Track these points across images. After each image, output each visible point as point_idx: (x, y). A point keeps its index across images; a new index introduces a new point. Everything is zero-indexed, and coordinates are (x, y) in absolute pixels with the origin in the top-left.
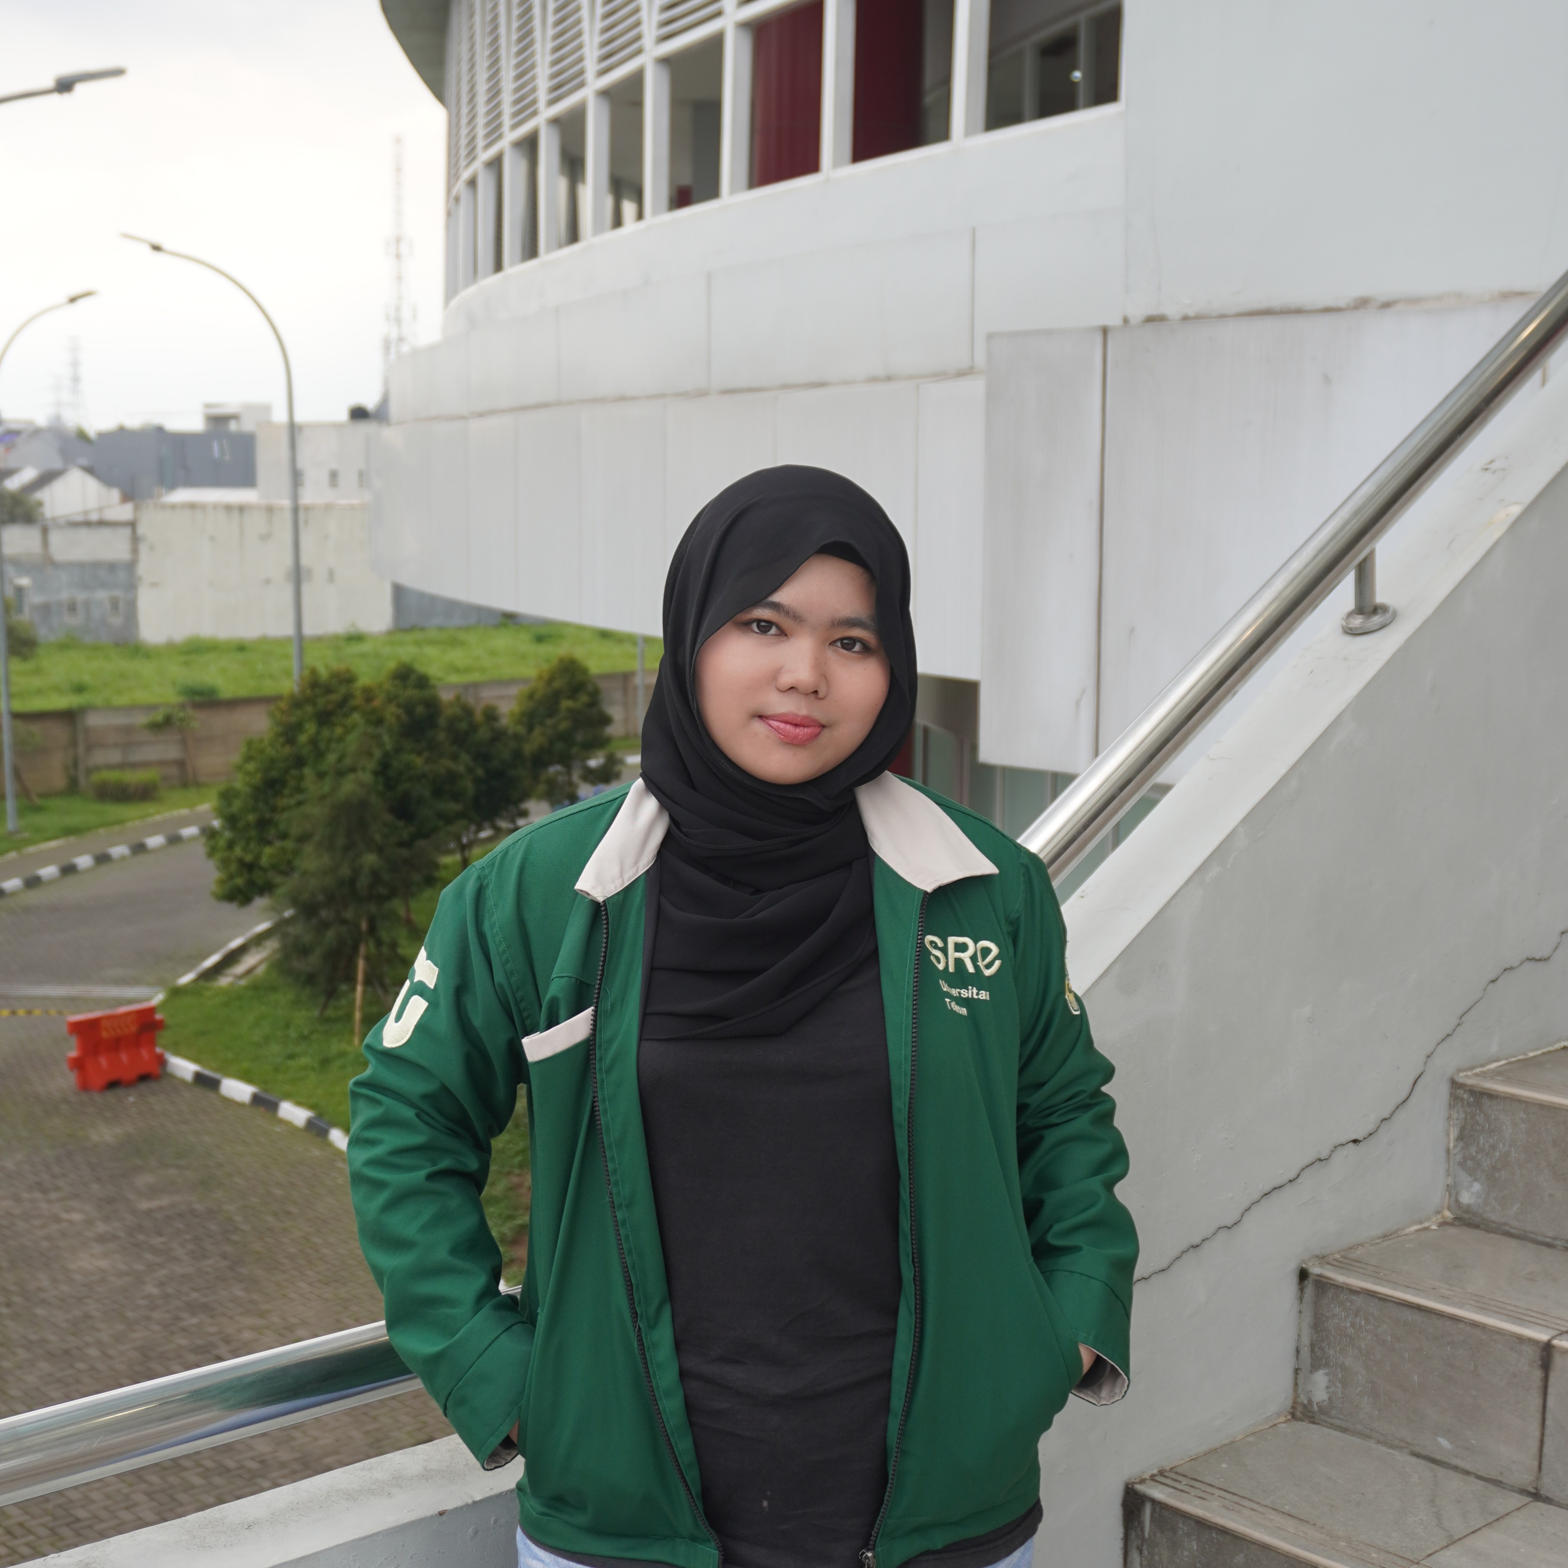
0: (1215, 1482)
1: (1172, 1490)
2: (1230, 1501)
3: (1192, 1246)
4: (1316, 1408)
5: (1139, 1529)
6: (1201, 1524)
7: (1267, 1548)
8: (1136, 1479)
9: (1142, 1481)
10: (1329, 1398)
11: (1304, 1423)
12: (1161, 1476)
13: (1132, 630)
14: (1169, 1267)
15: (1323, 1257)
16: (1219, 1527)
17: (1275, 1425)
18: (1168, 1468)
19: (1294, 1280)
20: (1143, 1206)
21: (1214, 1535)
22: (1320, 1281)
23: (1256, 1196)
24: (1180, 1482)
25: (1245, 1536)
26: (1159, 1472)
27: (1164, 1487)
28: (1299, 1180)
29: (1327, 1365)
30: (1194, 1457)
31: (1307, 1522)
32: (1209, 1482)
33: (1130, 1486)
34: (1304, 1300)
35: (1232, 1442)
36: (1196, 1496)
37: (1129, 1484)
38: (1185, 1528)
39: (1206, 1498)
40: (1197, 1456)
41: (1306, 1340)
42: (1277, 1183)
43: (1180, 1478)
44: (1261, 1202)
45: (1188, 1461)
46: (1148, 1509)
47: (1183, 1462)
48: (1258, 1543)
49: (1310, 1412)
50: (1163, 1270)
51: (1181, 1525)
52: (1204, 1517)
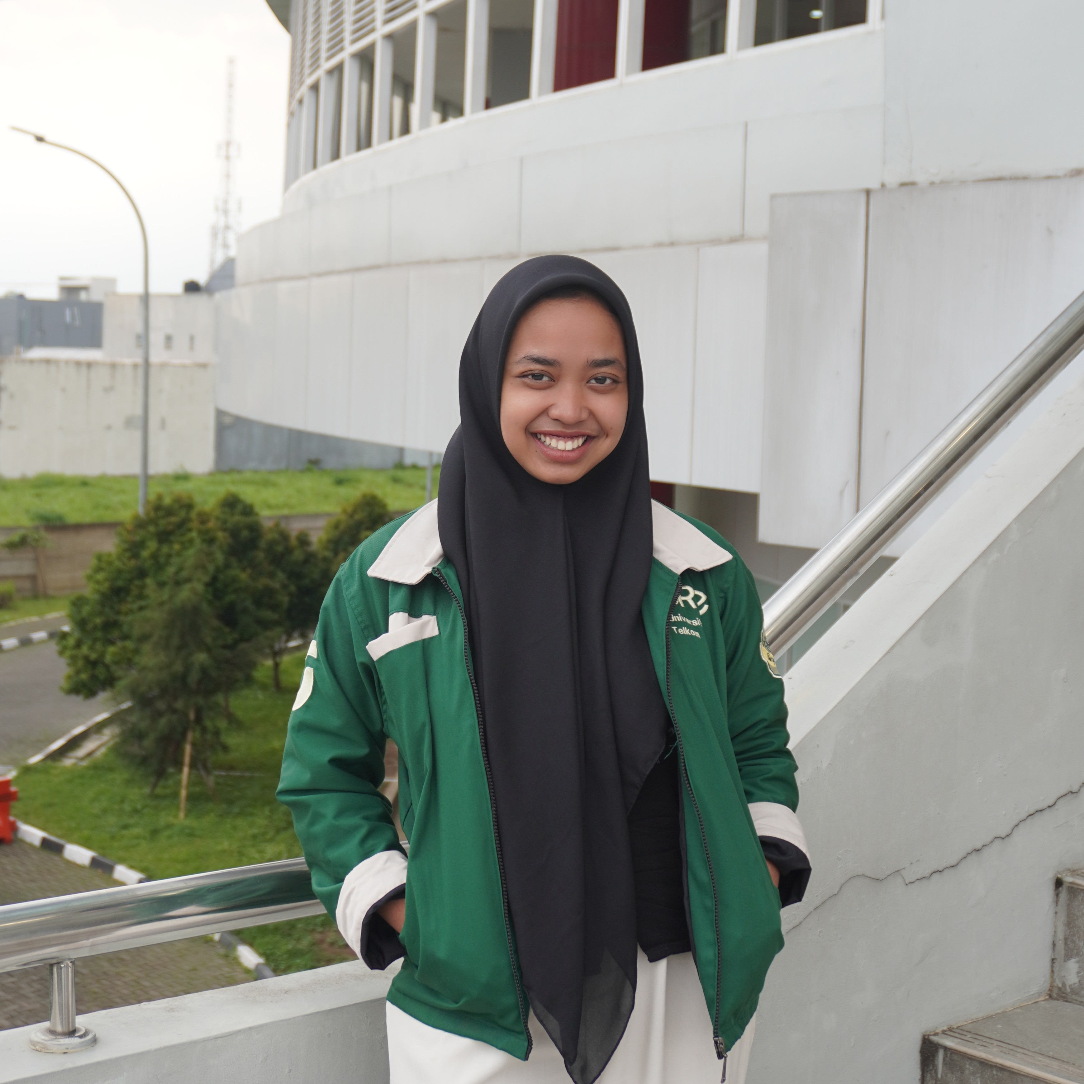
0: (993, 1036)
1: (960, 1040)
2: (1006, 1048)
3: (975, 850)
4: (1068, 990)
5: (933, 1071)
6: (984, 1064)
7: (1038, 1080)
8: (930, 1032)
9: (936, 1034)
10: (1079, 981)
11: (1059, 1001)
12: (950, 1031)
13: (888, 433)
14: (957, 864)
15: (1074, 871)
16: (998, 1065)
17: (1037, 1002)
18: (955, 1027)
19: (1051, 887)
20: (939, 814)
21: (995, 1072)
22: (1072, 887)
23: (1024, 816)
24: (966, 1036)
25: (1019, 1071)
26: (948, 1028)
27: (953, 1038)
28: (1056, 807)
29: (1077, 954)
30: (975, 1020)
31: (1068, 1063)
32: (988, 1036)
33: (926, 1037)
34: (1059, 903)
35: (1004, 1012)
36: (979, 1045)
37: (926, 1035)
38: (971, 1068)
39: (986, 1045)
40: (977, 1020)
41: (1061, 936)
42: (1039, 808)
43: (965, 1033)
44: (1027, 821)
45: (970, 1023)
46: (941, 1055)
47: (966, 1023)
48: (1030, 1076)
49: (1063, 993)
50: (953, 866)
51: (967, 1066)
52: (986, 1058)
